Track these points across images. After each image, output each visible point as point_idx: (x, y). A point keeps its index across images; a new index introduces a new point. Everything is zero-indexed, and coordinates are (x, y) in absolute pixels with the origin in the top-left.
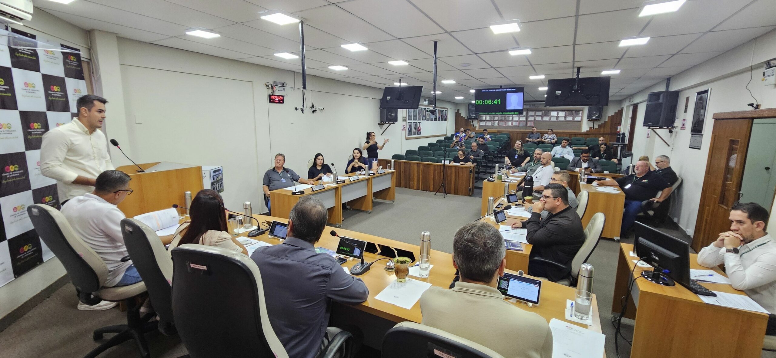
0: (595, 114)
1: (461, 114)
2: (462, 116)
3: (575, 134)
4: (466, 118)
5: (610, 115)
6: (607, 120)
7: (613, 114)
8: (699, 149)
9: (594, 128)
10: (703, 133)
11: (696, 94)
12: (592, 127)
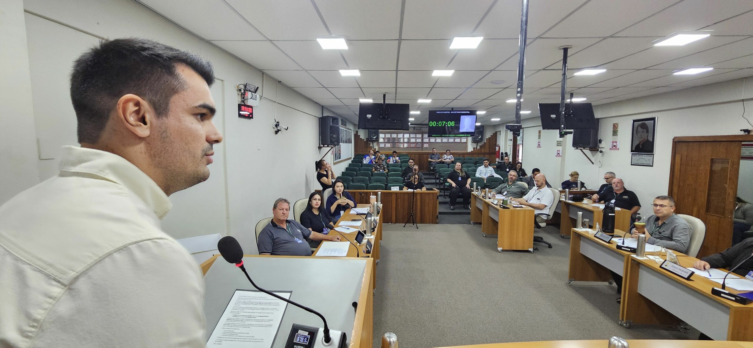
0: (478, 136)
1: (360, 135)
2: (360, 138)
3: (463, 154)
4: (365, 140)
5: (488, 138)
6: (486, 142)
7: (490, 137)
8: (652, 166)
9: (476, 149)
10: (654, 153)
11: (632, 121)
12: (475, 148)
